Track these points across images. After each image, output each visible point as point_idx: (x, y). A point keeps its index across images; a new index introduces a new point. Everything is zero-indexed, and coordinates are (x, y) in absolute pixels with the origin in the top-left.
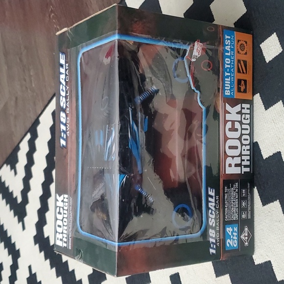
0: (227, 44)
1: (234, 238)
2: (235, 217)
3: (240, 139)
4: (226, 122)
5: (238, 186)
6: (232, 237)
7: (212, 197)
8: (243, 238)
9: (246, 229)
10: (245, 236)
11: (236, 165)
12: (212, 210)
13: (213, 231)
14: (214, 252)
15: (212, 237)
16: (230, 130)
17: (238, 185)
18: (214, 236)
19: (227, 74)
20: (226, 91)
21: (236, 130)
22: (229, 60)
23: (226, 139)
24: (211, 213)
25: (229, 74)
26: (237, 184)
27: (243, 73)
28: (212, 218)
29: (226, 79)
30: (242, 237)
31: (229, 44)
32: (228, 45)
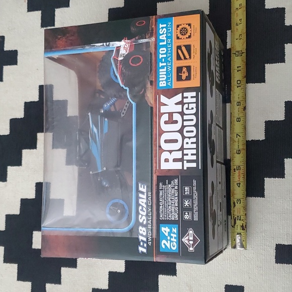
0: (161, 33)
1: (172, 239)
2: (174, 216)
3: (181, 131)
4: (161, 115)
5: (178, 183)
6: (169, 238)
7: (143, 193)
8: (187, 242)
9: (191, 232)
10: (189, 240)
11: (175, 160)
12: (143, 207)
13: (144, 229)
14: (145, 251)
15: (142, 235)
16: (166, 123)
17: (178, 181)
18: (145, 234)
19: (161, 65)
20: (161, 82)
21: (176, 122)
22: (165, 49)
23: (162, 132)
24: (142, 210)
25: (165, 64)
26: (176, 181)
27: (185, 58)
28: (142, 215)
29: (160, 70)
30: (185, 240)
31: (165, 32)
32: (163, 34)
